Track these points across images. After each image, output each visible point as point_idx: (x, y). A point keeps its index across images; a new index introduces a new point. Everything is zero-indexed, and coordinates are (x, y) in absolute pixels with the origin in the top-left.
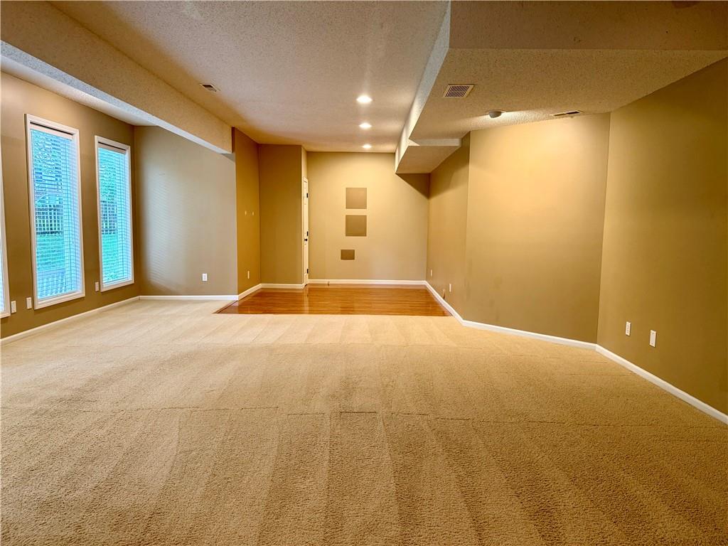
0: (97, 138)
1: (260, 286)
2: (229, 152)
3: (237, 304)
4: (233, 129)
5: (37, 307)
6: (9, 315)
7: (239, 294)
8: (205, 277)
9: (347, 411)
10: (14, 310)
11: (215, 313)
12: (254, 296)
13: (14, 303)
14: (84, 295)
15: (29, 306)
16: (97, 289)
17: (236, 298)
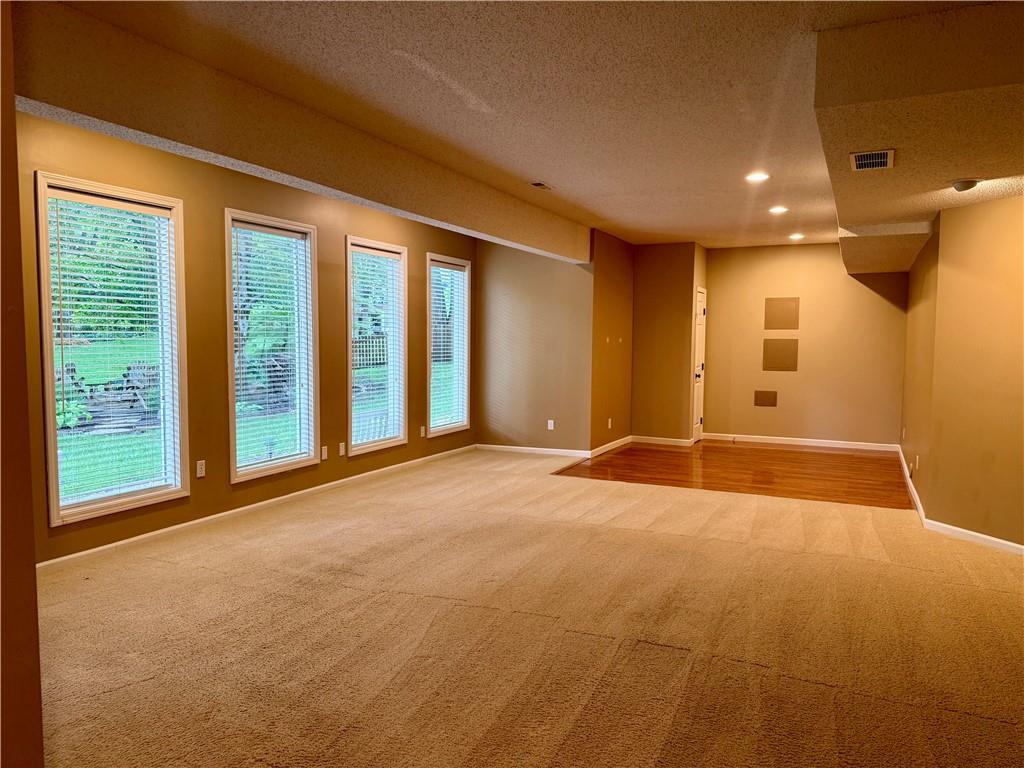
0: (429, 255)
1: (629, 439)
2: (586, 261)
3: (589, 463)
4: (593, 231)
5: (350, 455)
6: (318, 461)
7: (591, 449)
8: (551, 425)
9: (649, 640)
10: (325, 457)
11: (552, 474)
12: (616, 454)
13: (325, 448)
14: (406, 442)
15: (342, 452)
16: (423, 435)
17: (587, 454)
